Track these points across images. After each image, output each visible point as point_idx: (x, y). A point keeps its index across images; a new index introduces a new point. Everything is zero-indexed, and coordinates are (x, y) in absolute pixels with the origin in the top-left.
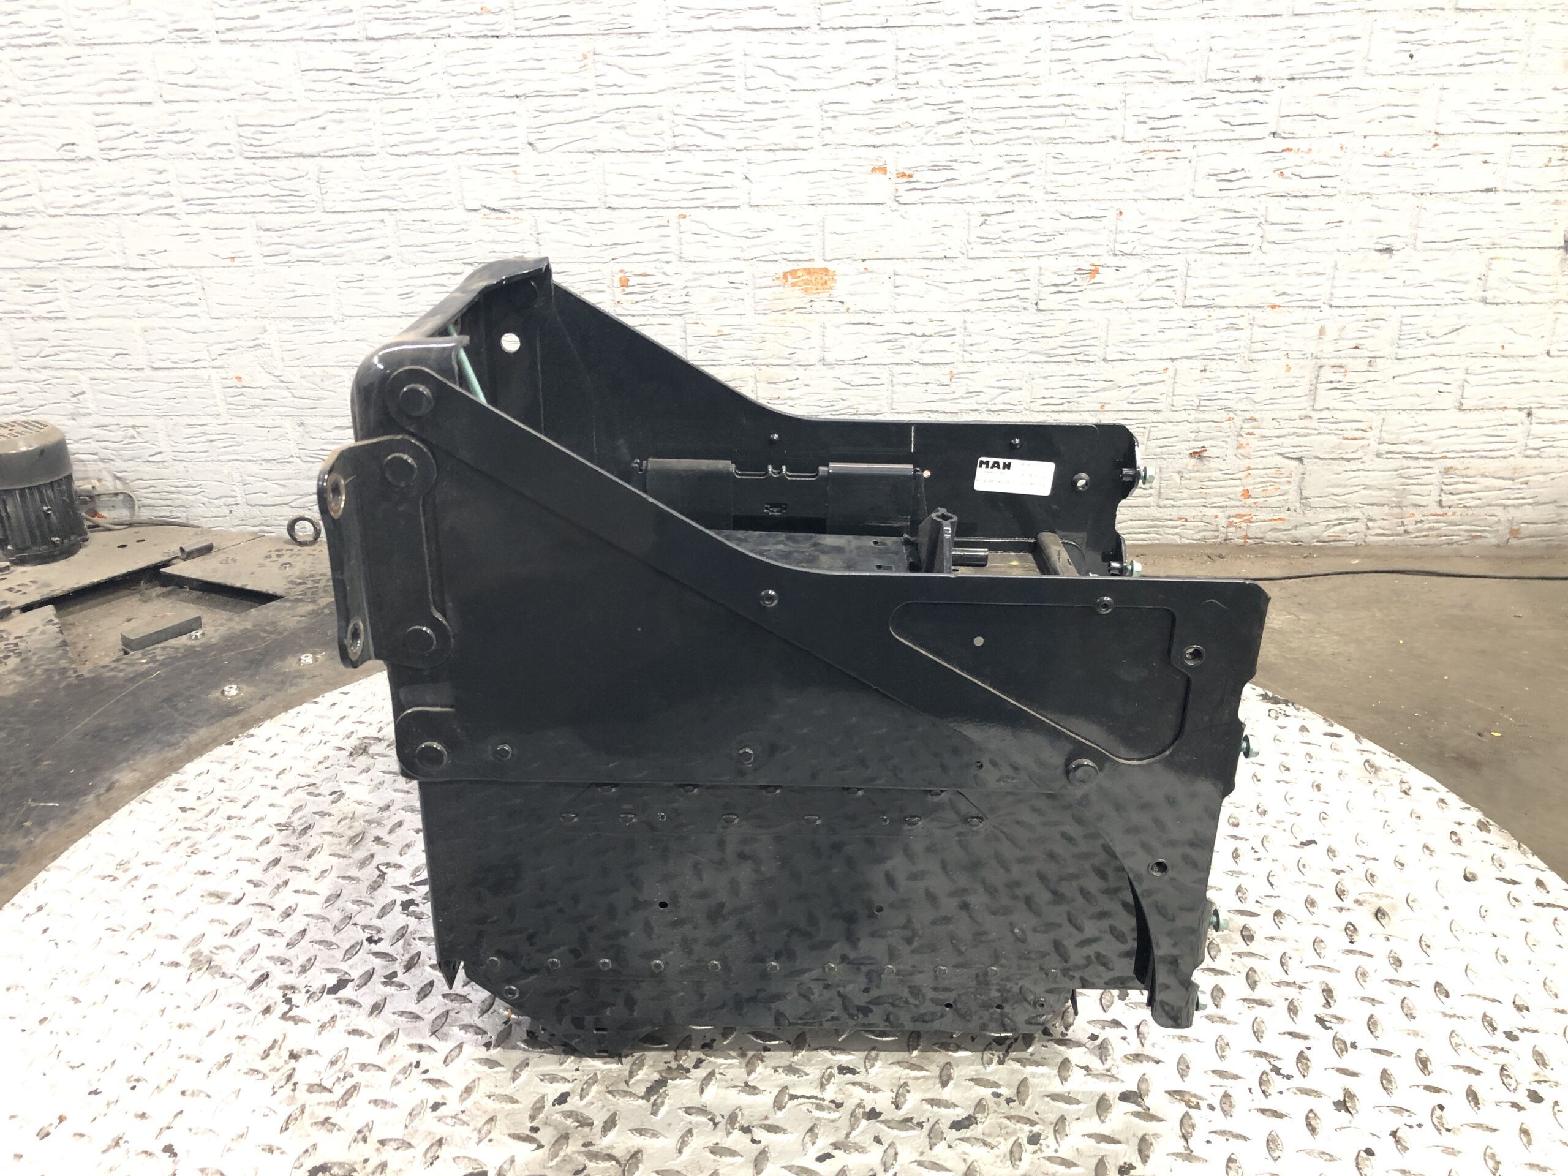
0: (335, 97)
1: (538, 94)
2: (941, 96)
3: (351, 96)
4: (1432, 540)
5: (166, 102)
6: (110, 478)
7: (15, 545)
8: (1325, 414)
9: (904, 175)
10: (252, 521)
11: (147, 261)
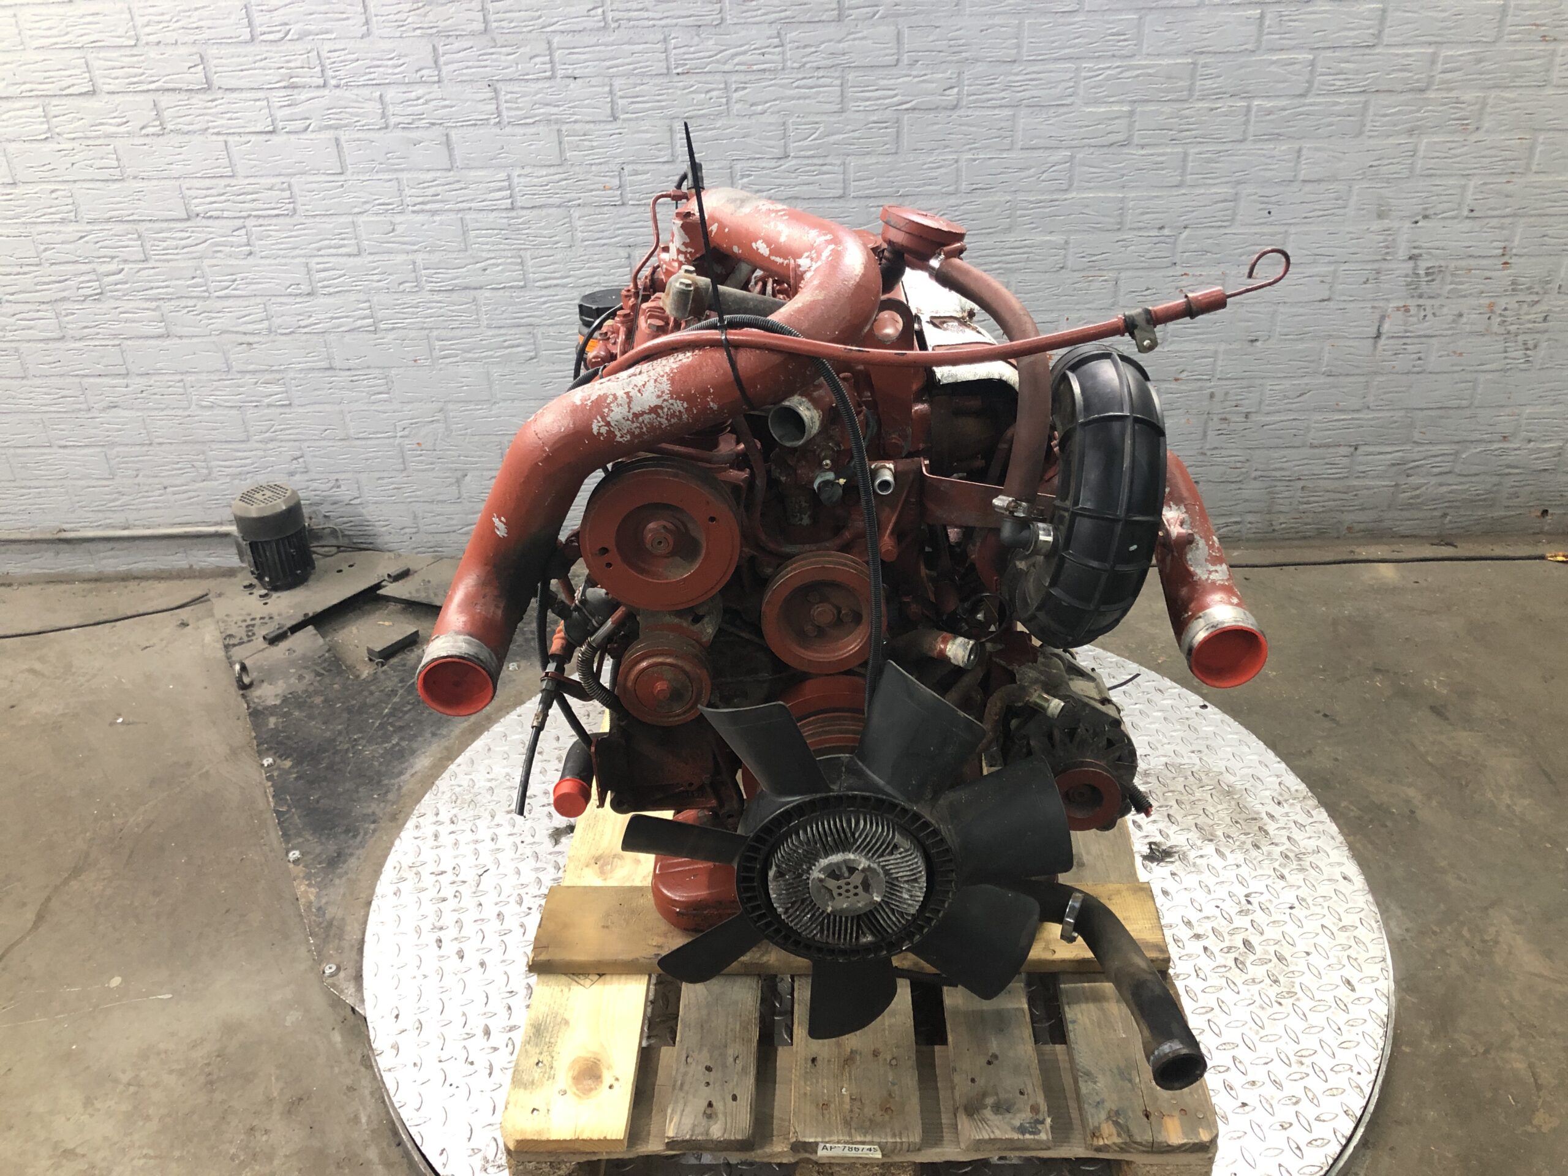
0: (495, 247)
1: (644, 245)
3: (507, 247)
4: (1291, 536)
5: (370, 254)
6: (320, 517)
7: (270, 578)
8: (1214, 452)
10: (429, 545)
11: (351, 363)
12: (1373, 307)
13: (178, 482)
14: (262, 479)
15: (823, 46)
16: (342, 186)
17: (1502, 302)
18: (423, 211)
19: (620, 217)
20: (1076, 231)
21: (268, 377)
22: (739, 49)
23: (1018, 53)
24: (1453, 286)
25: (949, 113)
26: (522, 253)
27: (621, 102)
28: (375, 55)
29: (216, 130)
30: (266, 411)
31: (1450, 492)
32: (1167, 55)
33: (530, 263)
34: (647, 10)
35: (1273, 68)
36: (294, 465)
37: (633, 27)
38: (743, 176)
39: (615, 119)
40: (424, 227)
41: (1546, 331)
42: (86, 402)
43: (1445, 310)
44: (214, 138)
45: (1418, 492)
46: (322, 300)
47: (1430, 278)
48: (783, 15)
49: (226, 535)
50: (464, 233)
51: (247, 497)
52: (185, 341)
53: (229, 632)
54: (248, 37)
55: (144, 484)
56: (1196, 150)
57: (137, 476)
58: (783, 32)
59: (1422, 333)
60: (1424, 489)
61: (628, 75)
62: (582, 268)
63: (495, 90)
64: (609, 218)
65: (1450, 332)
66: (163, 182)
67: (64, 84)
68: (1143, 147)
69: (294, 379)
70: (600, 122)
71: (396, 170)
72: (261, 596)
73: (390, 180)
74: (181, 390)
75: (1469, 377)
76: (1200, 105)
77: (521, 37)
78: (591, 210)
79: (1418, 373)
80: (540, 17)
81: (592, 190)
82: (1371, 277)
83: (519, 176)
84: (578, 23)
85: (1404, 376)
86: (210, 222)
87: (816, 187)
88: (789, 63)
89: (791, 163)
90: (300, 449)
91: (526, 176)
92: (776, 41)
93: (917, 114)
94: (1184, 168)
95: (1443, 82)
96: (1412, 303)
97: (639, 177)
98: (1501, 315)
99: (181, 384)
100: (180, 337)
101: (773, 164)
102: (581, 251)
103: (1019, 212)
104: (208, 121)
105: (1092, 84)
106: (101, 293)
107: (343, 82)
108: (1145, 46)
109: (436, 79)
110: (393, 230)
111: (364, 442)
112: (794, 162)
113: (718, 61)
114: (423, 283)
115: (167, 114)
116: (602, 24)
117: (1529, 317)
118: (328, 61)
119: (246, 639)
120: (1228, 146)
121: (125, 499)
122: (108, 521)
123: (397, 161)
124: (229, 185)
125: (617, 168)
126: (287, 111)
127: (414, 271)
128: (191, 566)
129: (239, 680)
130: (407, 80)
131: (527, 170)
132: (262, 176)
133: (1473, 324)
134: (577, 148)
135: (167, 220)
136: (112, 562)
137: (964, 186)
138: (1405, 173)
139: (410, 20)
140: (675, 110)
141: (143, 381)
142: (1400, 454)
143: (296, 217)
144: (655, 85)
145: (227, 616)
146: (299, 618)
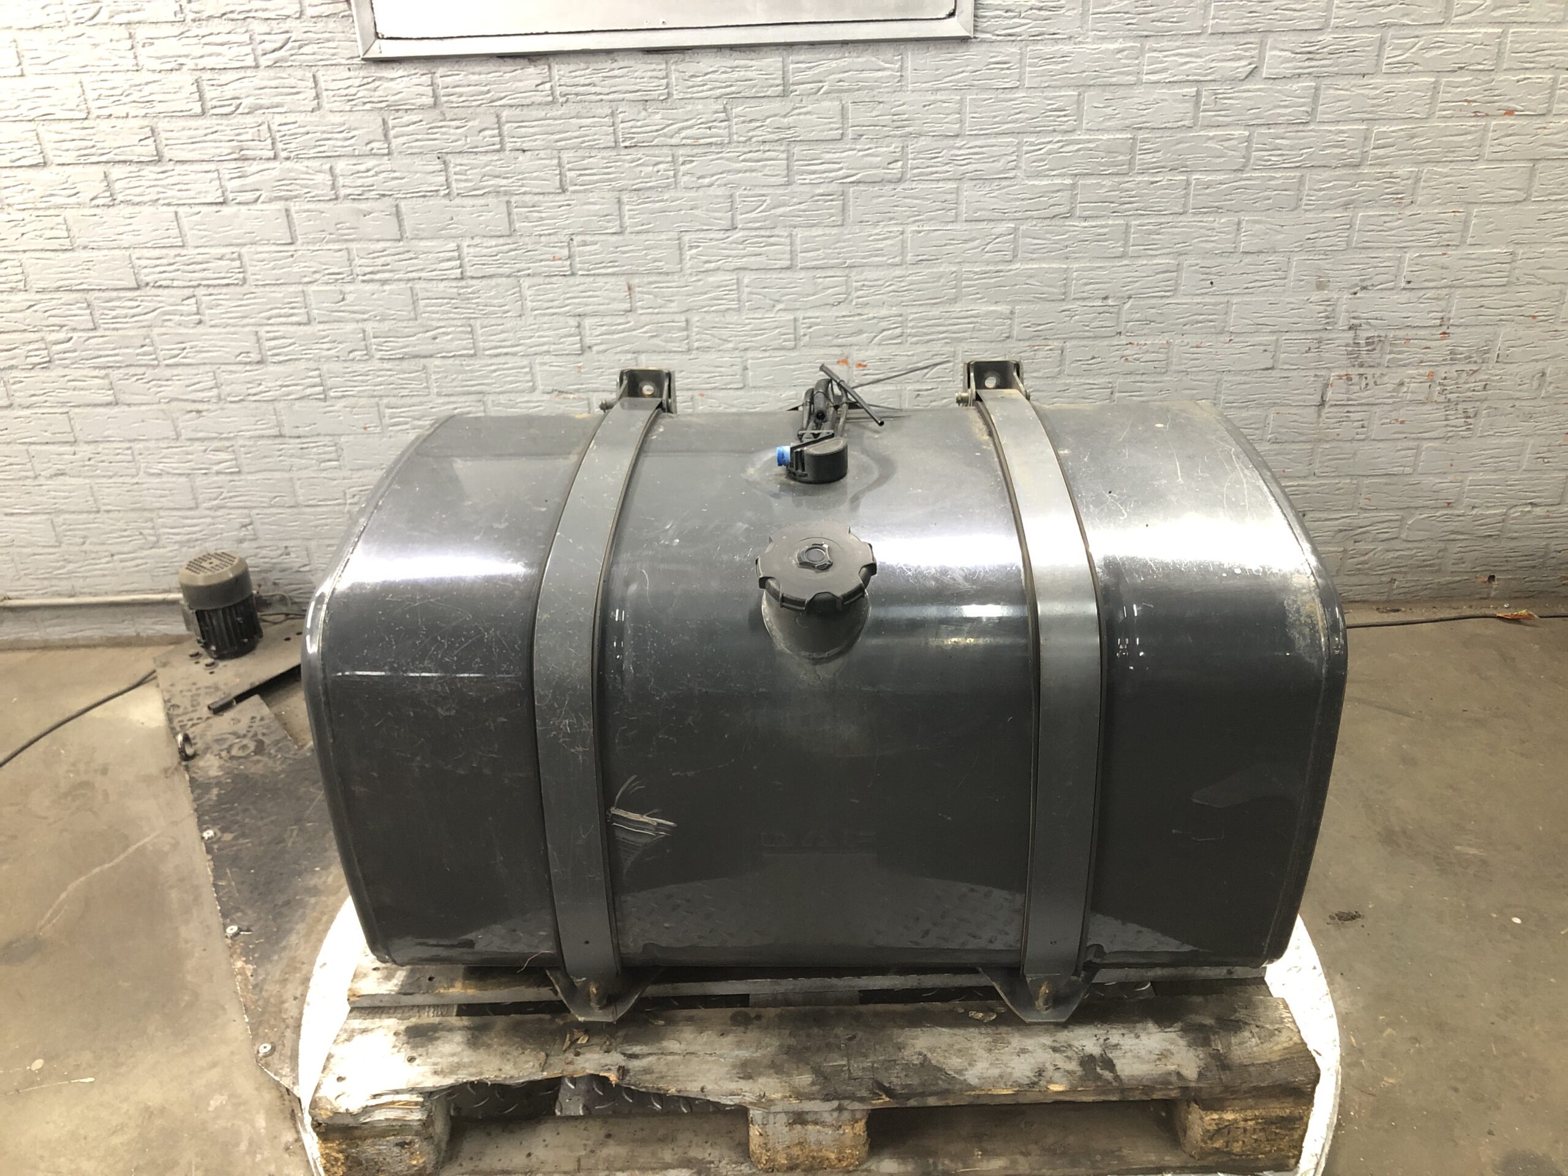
0: (445, 316)
1: (594, 314)
2: (884, 312)
3: (456, 316)
5: (320, 323)
6: (269, 584)
7: (217, 647)
9: (860, 365)
11: (301, 431)
12: (1316, 376)
13: (126, 549)
14: (211, 547)
15: (769, 120)
16: (292, 256)
17: (1442, 372)
18: (372, 281)
19: (571, 286)
20: (1021, 301)
21: (216, 444)
22: (686, 124)
23: (961, 127)
24: (1393, 356)
25: (892, 186)
26: (472, 322)
27: (570, 174)
28: (324, 128)
29: (166, 201)
30: (216, 478)
31: (1397, 558)
32: (1106, 130)
33: (480, 332)
34: (595, 85)
35: (1210, 144)
36: (243, 532)
37: (581, 101)
38: (691, 247)
39: (564, 191)
40: (375, 296)
41: (1485, 400)
42: (33, 469)
43: (1386, 379)
44: (165, 208)
45: (1366, 557)
46: (272, 368)
47: (1370, 348)
48: (728, 90)
49: (174, 602)
50: (414, 303)
51: (195, 565)
52: (133, 408)
53: (173, 702)
54: (199, 110)
55: (91, 552)
56: (1138, 222)
57: (84, 543)
58: (729, 107)
59: (1363, 401)
60: (1371, 554)
61: (576, 148)
62: (531, 337)
63: (445, 163)
64: (558, 288)
65: (1390, 401)
66: (113, 252)
67: (14, 156)
68: (1086, 219)
69: (244, 446)
70: (549, 193)
71: (346, 241)
72: (207, 665)
73: (340, 250)
74: (130, 458)
75: (1411, 444)
76: (1139, 178)
77: (470, 111)
78: (540, 280)
79: (1363, 440)
80: (488, 92)
81: (541, 261)
82: (1312, 346)
83: (469, 246)
84: (525, 98)
85: (1348, 444)
86: (160, 291)
87: (763, 258)
88: (735, 137)
89: (737, 235)
90: (249, 516)
91: (476, 246)
92: (722, 115)
93: (862, 187)
94: (1126, 241)
95: (1379, 158)
96: (1354, 372)
97: (588, 248)
98: (1440, 384)
99: (129, 452)
100: (129, 405)
101: (721, 235)
102: (531, 320)
103: (964, 283)
104: (158, 193)
105: (1034, 158)
106: (49, 362)
107: (292, 155)
108: (1085, 122)
109: (386, 151)
110: (343, 299)
111: (313, 509)
112: (741, 234)
113: (665, 135)
114: (373, 351)
115: (118, 186)
116: (550, 98)
117: (1468, 386)
118: (279, 134)
119: (190, 709)
120: (1170, 218)
121: (71, 567)
122: (55, 589)
123: (347, 231)
124: (179, 255)
125: (567, 239)
126: (237, 183)
127: (364, 340)
128: (138, 635)
129: (182, 751)
130: (357, 153)
131: (477, 241)
132: (212, 246)
133: (1412, 392)
134: (526, 219)
135: (116, 290)
136: (56, 631)
137: (909, 257)
138: (1344, 245)
139: (359, 95)
140: (623, 182)
141: (90, 448)
142: (1348, 520)
143: (246, 286)
144: (603, 158)
145: (172, 685)
146: (246, 687)
